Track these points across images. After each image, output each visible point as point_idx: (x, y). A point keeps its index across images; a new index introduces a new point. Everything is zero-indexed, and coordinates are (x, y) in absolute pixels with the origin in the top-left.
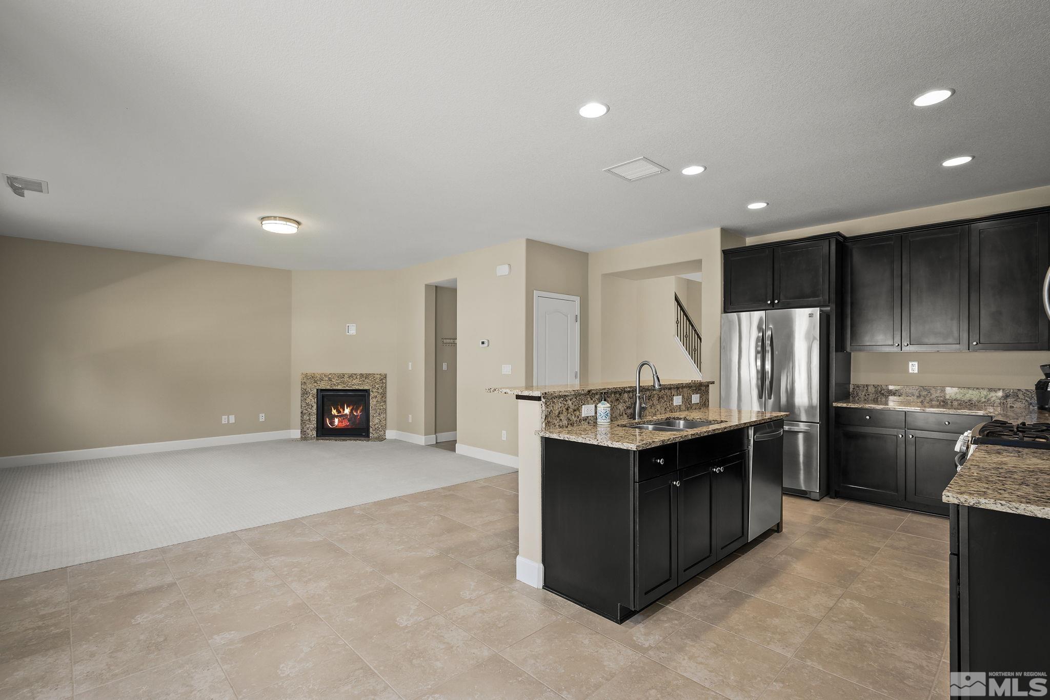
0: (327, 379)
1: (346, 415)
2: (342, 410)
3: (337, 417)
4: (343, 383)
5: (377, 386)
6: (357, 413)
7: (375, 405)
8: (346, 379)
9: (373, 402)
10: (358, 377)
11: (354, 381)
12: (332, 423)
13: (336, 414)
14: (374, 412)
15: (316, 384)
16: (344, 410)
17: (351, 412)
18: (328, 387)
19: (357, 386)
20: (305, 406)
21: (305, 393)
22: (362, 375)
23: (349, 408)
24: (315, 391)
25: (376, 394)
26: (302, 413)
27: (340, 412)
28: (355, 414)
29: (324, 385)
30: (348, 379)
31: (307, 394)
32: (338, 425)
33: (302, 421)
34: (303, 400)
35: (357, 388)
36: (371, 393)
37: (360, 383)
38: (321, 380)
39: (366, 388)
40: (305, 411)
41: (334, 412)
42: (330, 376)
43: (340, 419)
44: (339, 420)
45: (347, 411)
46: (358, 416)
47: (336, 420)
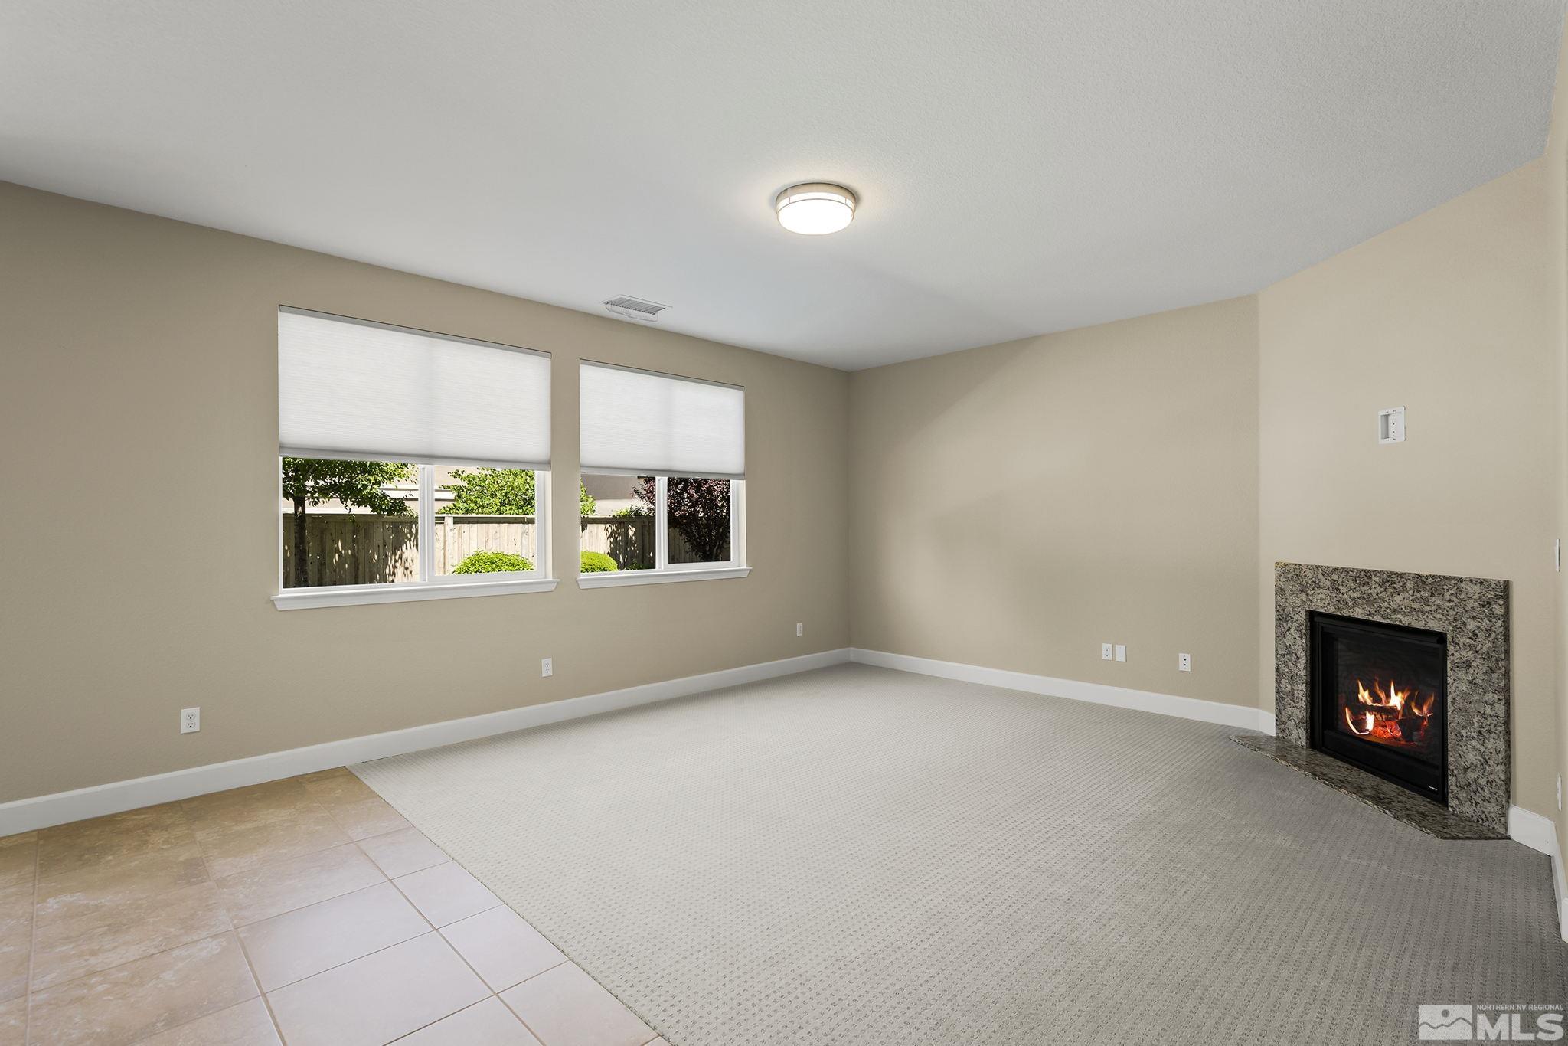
0: (1328, 583)
1: (1393, 709)
2: (1383, 697)
3: (1371, 709)
4: (1368, 600)
5: (1472, 625)
6: (1421, 709)
7: (1466, 696)
8: (1375, 589)
9: (1457, 683)
10: (1409, 585)
11: (1398, 599)
12: (1360, 723)
13: (1370, 703)
14: (1459, 718)
15: (1303, 597)
16: (1388, 696)
17: (1406, 706)
18: (1332, 610)
19: (1405, 615)
20: (1284, 654)
21: (1282, 618)
22: (1419, 579)
23: (1400, 695)
24: (1303, 614)
25: (1468, 655)
26: (1277, 670)
27: (1379, 700)
28: (1416, 711)
29: (1322, 602)
30: (1380, 589)
31: (1287, 621)
32: (1374, 731)
33: (1278, 692)
34: (1280, 636)
35: (1406, 621)
36: (1450, 648)
37: (1416, 606)
38: (1317, 585)
39: (1434, 625)
40: (1283, 668)
41: (1364, 696)
42: (1335, 577)
43: (1379, 716)
44: (1376, 720)
45: (1396, 701)
46: (1423, 718)
47: (1370, 720)
